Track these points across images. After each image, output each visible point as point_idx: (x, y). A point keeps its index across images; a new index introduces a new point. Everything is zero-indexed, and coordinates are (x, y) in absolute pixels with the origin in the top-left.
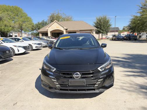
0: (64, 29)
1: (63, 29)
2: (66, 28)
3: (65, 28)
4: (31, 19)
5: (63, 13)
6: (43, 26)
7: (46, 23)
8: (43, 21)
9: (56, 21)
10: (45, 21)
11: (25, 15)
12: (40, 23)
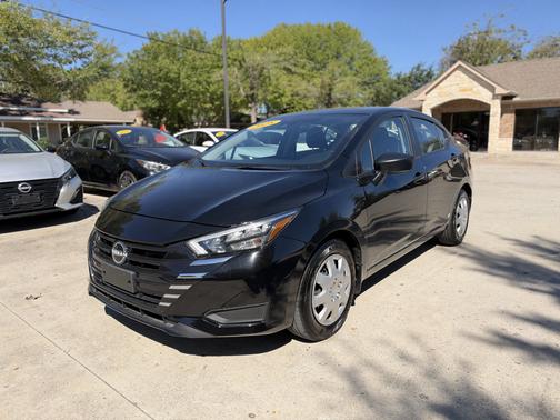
0: (495, 97)
1: (490, 94)
2: (504, 92)
3: (500, 91)
4: (385, 63)
5: (513, 27)
6: (417, 88)
7: (429, 74)
8: (419, 66)
9: (460, 66)
10: (425, 67)
11: (364, 53)
12: (403, 76)
